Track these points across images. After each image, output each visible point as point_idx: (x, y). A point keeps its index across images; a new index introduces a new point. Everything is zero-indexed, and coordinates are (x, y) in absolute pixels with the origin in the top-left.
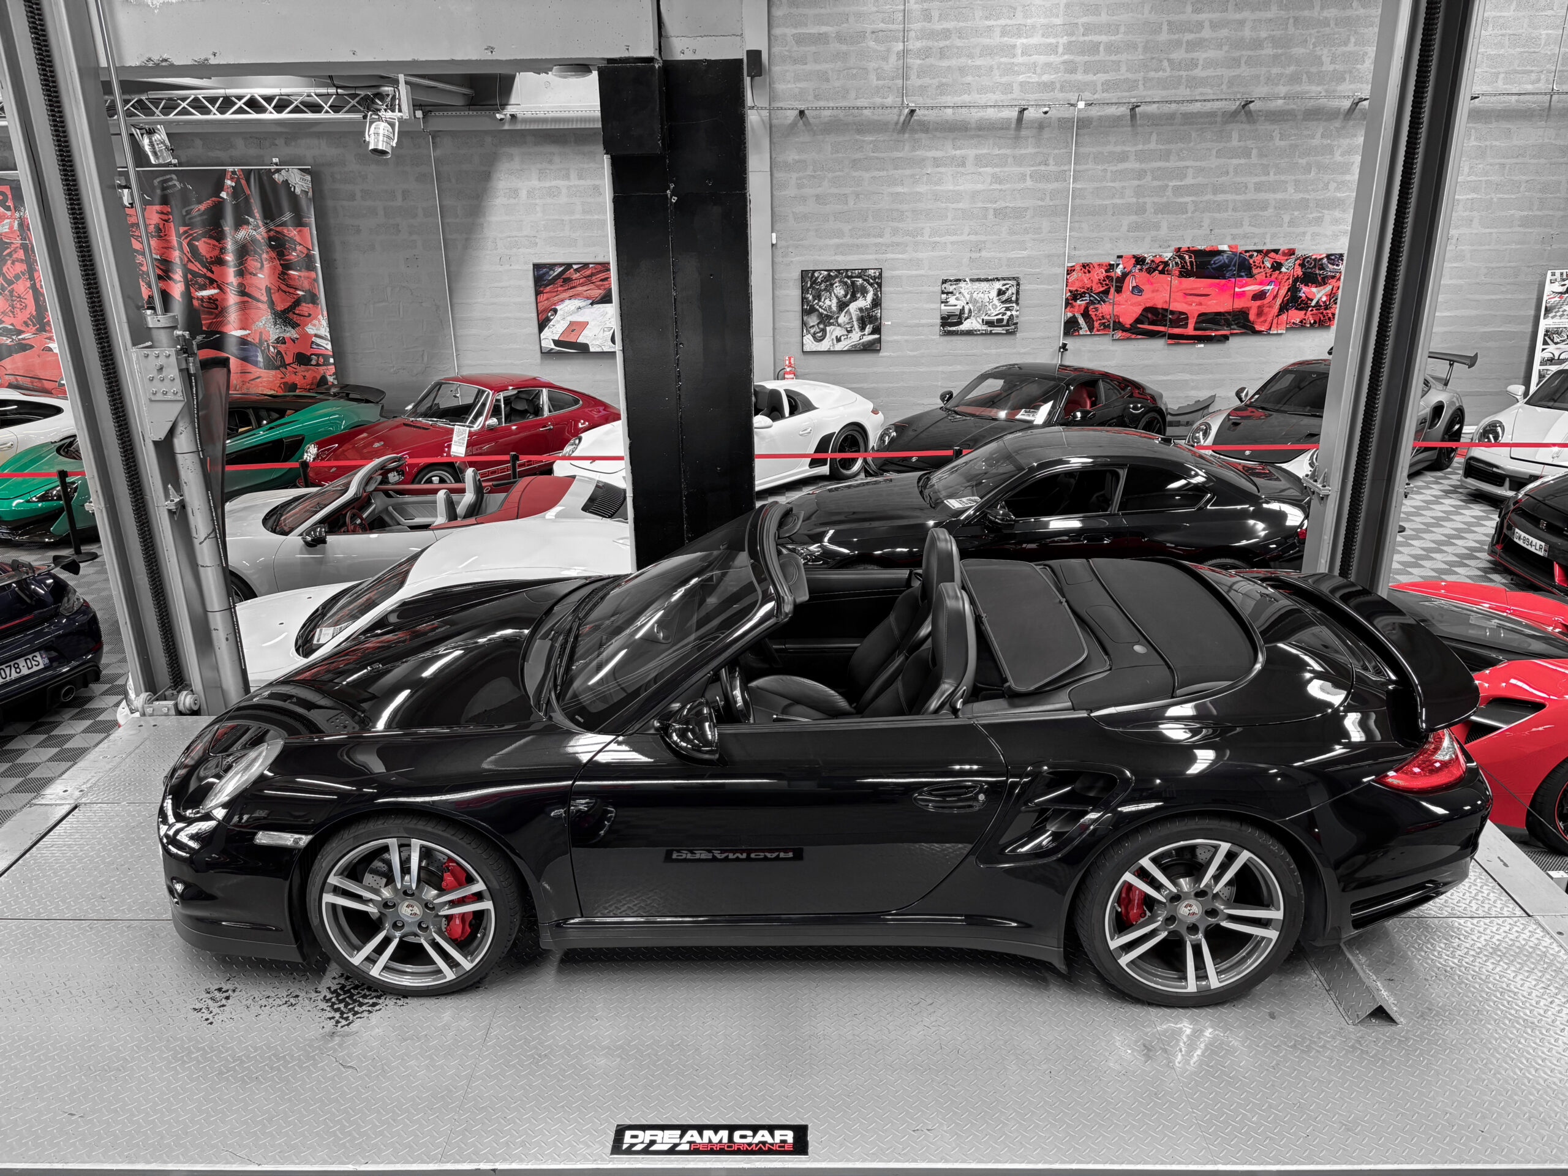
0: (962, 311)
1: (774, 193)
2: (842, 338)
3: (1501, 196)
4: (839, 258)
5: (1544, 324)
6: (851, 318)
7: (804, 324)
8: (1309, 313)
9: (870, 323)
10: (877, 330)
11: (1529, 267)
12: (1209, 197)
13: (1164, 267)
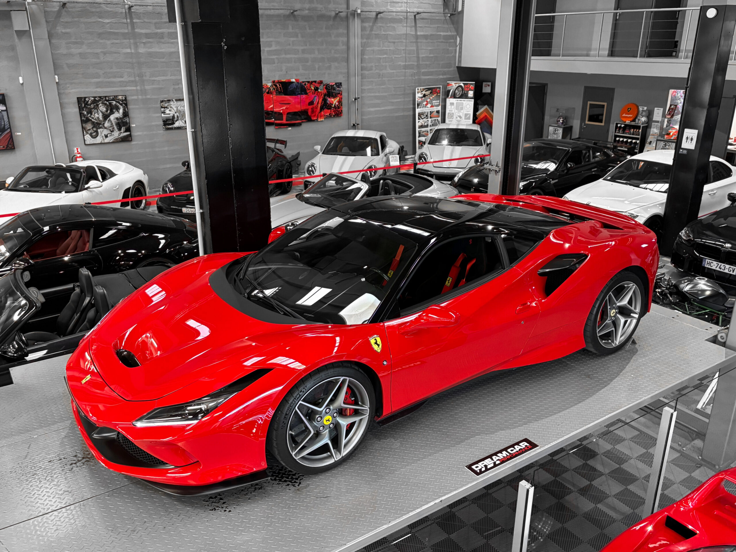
0: (174, 116)
1: (53, 52)
2: (109, 135)
3: (395, 56)
4: (99, 90)
5: (418, 111)
6: (112, 124)
7: (83, 128)
8: (332, 110)
9: (124, 126)
10: (128, 129)
11: (408, 87)
12: (283, 56)
13: (269, 91)
